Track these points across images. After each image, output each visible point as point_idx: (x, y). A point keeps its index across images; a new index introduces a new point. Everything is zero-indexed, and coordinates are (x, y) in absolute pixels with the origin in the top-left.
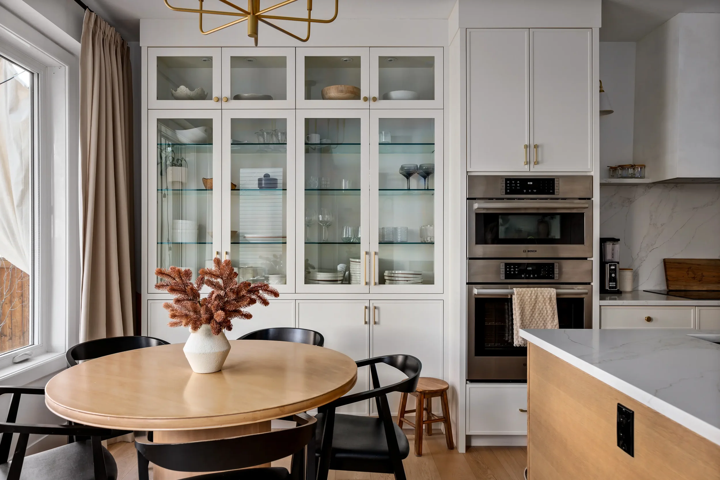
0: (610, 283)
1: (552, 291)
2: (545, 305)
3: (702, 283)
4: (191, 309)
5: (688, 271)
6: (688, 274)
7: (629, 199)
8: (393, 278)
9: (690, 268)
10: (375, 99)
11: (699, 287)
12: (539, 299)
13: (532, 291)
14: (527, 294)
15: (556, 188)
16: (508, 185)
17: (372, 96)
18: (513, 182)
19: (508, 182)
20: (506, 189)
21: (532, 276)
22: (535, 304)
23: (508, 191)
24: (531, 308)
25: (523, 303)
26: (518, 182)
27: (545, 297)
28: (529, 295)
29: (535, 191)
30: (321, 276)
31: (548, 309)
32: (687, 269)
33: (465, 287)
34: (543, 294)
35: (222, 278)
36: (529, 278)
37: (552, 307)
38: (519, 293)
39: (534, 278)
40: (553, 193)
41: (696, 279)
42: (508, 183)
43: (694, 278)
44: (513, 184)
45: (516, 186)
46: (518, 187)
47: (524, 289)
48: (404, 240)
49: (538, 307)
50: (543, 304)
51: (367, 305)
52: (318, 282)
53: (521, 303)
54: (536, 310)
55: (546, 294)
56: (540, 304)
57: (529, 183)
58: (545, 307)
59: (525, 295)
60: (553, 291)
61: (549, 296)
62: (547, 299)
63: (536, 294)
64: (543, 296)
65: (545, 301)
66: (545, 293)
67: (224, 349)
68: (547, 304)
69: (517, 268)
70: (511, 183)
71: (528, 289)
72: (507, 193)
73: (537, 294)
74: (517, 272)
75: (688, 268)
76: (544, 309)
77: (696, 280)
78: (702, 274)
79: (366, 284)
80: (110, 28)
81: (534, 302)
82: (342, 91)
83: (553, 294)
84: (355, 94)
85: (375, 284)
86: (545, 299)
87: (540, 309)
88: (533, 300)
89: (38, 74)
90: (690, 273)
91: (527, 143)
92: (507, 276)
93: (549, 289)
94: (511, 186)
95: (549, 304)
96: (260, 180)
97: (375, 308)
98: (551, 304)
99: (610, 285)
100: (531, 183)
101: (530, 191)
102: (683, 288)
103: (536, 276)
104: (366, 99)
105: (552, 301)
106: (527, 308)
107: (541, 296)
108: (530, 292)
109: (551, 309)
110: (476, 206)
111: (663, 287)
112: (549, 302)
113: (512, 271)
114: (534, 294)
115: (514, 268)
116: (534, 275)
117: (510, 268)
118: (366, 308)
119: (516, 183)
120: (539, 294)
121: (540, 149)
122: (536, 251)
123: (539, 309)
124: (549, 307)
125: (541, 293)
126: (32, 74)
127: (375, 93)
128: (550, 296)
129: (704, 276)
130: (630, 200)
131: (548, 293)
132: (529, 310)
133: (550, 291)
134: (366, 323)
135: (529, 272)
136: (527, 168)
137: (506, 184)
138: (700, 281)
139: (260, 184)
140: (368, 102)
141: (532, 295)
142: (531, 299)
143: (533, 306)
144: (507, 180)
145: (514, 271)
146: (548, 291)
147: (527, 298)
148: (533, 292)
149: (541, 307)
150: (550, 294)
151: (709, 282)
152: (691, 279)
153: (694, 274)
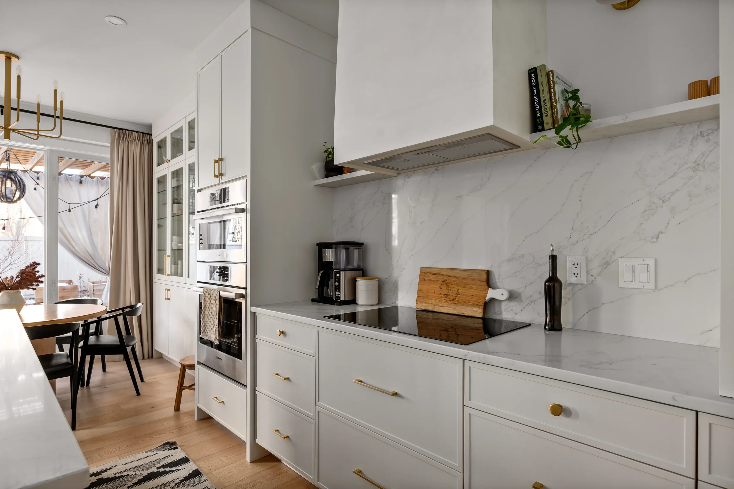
0: (336, 293)
3: (455, 304)
5: (442, 284)
9: (444, 281)
11: (450, 308)
15: (229, 196)
20: (210, 201)
32: (442, 283)
38: (204, 293)
41: (448, 296)
59: (206, 295)
72: (211, 204)
75: (443, 281)
77: (448, 299)
78: (458, 290)
90: (444, 288)
99: (336, 295)
109: (216, 310)
122: (221, 255)
123: (211, 308)
129: (459, 294)
136: (219, 179)
137: (210, 197)
151: (464, 303)
152: (442, 296)
153: (448, 290)
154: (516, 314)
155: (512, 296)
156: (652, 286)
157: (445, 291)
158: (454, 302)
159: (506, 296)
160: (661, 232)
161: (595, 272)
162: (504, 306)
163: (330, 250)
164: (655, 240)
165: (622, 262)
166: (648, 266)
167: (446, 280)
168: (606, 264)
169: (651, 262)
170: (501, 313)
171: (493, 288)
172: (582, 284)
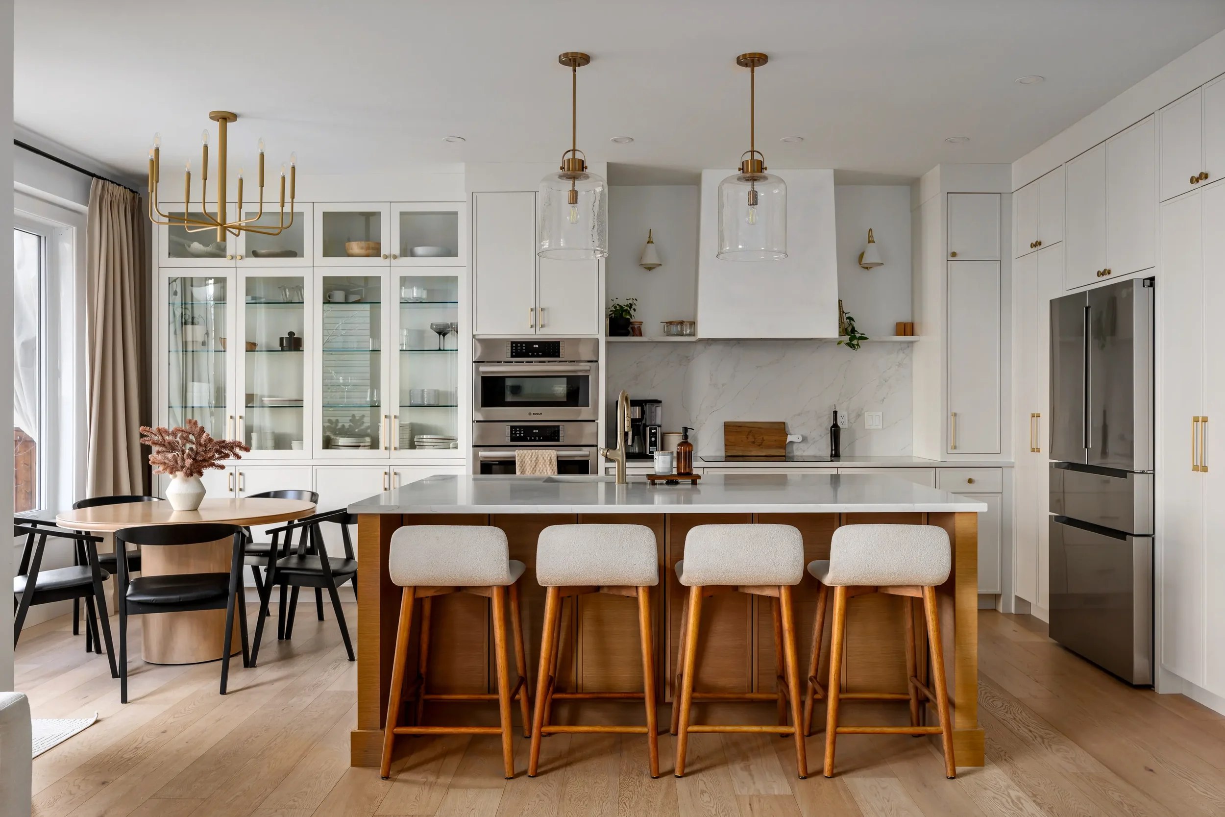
0: (651, 448)
1: (552, 453)
2: (546, 466)
3: (762, 448)
4: (172, 460)
5: (748, 434)
6: (748, 438)
7: (687, 357)
8: (422, 444)
10: (395, 257)
11: (758, 452)
12: (540, 461)
13: (532, 453)
14: (528, 456)
15: (561, 351)
16: (514, 348)
17: (393, 253)
18: (519, 345)
19: (514, 345)
20: (512, 352)
21: (537, 438)
22: (535, 466)
23: (514, 354)
24: (531, 469)
25: (524, 465)
26: (524, 345)
27: (545, 458)
28: (529, 457)
29: (540, 354)
30: (342, 441)
31: (548, 471)
33: (471, 449)
34: (543, 456)
35: (193, 435)
36: (535, 440)
37: (552, 468)
38: (520, 455)
39: (540, 440)
40: (559, 356)
41: (755, 443)
42: (514, 347)
43: (753, 442)
44: (519, 347)
45: (522, 349)
46: (524, 350)
47: (525, 451)
48: (432, 403)
49: (538, 469)
50: (544, 466)
51: (387, 471)
52: (337, 447)
53: (521, 465)
54: (537, 471)
55: (547, 456)
56: (540, 466)
57: (534, 346)
58: (545, 468)
59: (526, 457)
60: (554, 452)
61: (549, 458)
62: (547, 461)
63: (536, 456)
64: (544, 458)
65: (545, 463)
66: (545, 455)
67: (197, 490)
68: (547, 466)
69: (522, 430)
70: (516, 346)
71: (529, 451)
72: (512, 356)
73: (538, 456)
74: (522, 435)
75: (748, 432)
76: (545, 471)
77: (756, 445)
78: (763, 438)
79: (386, 448)
80: (119, 189)
81: (534, 464)
82: (362, 248)
83: (553, 456)
84: (375, 251)
85: (395, 449)
86: (545, 461)
87: (541, 471)
88: (533, 461)
89: (45, 237)
90: (750, 435)
91: (533, 306)
92: (513, 439)
93: (550, 451)
94: (516, 349)
95: (549, 465)
96: (281, 339)
97: (395, 474)
98: (551, 466)
99: (651, 450)
100: (537, 346)
101: (535, 354)
102: (741, 454)
103: (541, 438)
104: (386, 257)
105: (552, 463)
106: (528, 470)
107: (541, 458)
108: (531, 454)
109: (551, 471)
110: (483, 368)
111: (722, 453)
112: (549, 463)
113: (518, 433)
114: (535, 456)
115: (520, 431)
116: (539, 438)
117: (516, 431)
118: (386, 473)
119: (521, 346)
120: (540, 456)
121: (546, 312)
122: (541, 414)
123: (539, 471)
124: (549, 468)
125: (542, 455)
126: (39, 237)
127: (396, 250)
128: (551, 458)
129: (764, 441)
130: (689, 358)
131: (549, 455)
132: (530, 472)
133: (550, 453)
134: (386, 489)
135: (536, 435)
136: (533, 329)
137: (512, 347)
138: (759, 446)
139: (281, 344)
140: (388, 260)
141: (533, 457)
142: (531, 461)
143: (534, 468)
144: (512, 343)
145: (520, 433)
146: (548, 453)
147: (528, 459)
148: (534, 454)
149: (542, 469)
150: (550, 456)
151: (769, 447)
152: (750, 443)
153: (755, 438)
154: (804, 451)
155: (804, 439)
156: (881, 427)
157: (751, 439)
158: (761, 446)
159: (800, 440)
160: (884, 398)
161: (852, 421)
162: (795, 447)
163: (636, 408)
164: (882, 402)
165: (866, 414)
166: (880, 417)
167: (751, 431)
168: (859, 416)
169: (880, 414)
170: (793, 452)
171: (791, 435)
172: (845, 428)
